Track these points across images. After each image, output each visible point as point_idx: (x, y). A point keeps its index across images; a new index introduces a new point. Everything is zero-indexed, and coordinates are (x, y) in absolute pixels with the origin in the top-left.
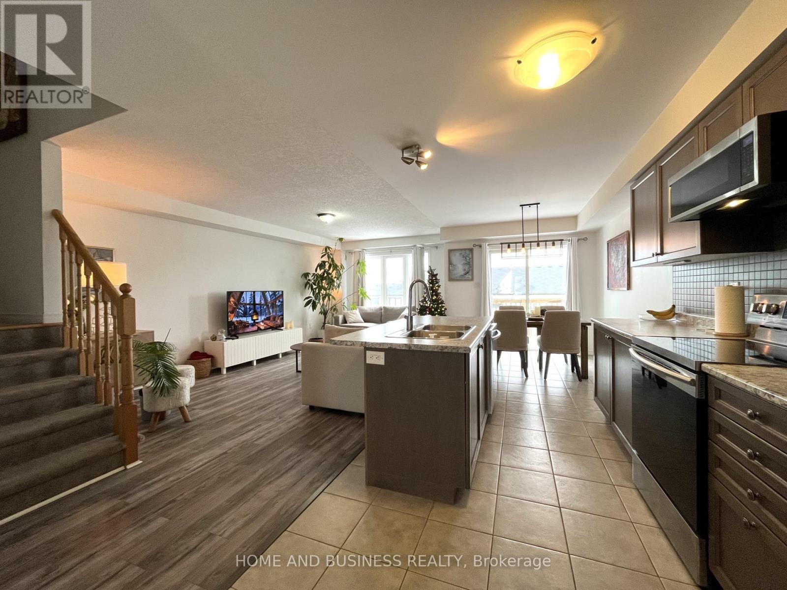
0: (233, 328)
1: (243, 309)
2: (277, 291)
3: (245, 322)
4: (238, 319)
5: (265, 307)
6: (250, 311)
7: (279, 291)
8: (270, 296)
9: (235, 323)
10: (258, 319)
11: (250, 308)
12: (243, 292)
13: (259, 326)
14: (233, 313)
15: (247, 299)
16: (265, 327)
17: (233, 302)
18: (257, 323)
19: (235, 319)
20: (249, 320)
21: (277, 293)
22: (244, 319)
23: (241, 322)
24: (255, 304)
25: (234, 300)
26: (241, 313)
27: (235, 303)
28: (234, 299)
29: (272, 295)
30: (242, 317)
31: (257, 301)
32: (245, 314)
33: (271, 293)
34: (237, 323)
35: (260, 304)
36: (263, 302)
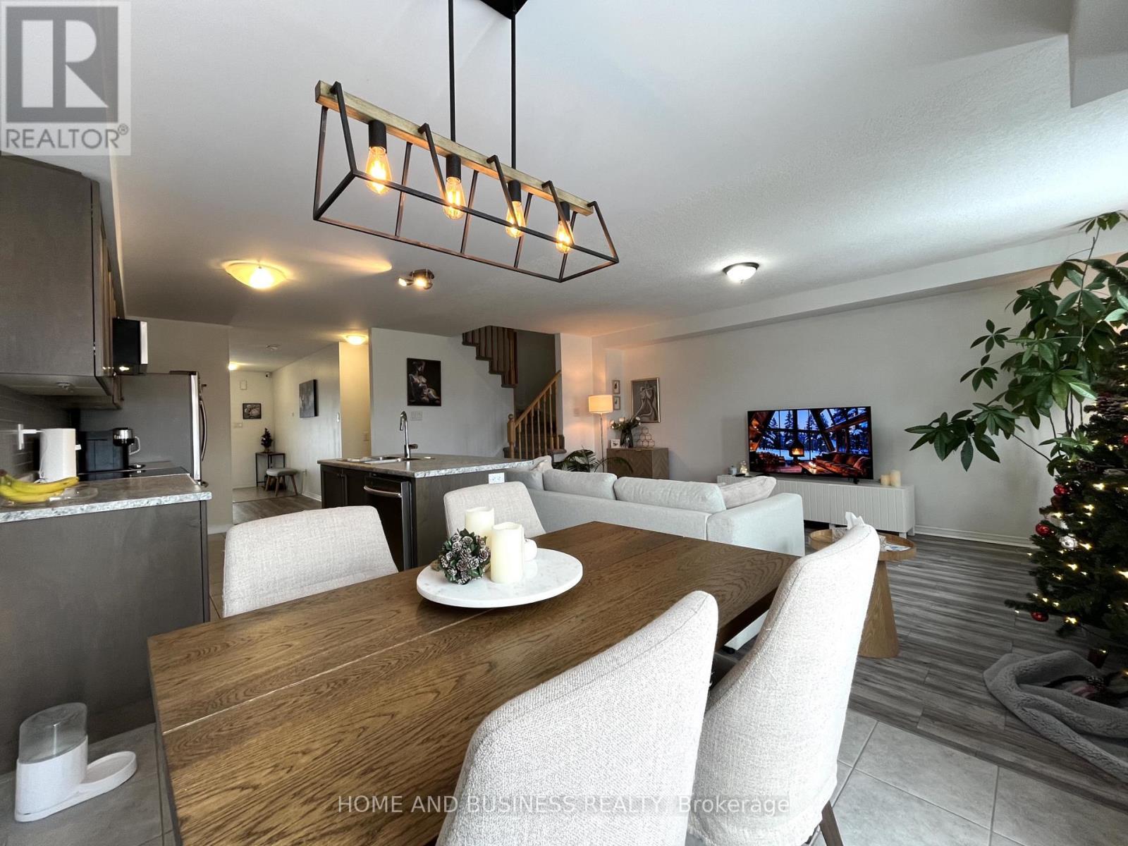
0: (757, 463)
1: (773, 436)
2: (849, 409)
3: (777, 457)
4: (766, 451)
5: (819, 436)
6: (786, 441)
7: (856, 408)
8: (833, 418)
9: (761, 456)
10: (803, 456)
11: (786, 436)
12: (774, 411)
13: (806, 467)
14: (756, 442)
15: (781, 421)
16: (818, 471)
17: (756, 425)
18: (803, 462)
19: (759, 451)
20: (785, 455)
21: (850, 412)
22: (776, 452)
23: (770, 456)
24: (795, 430)
25: (757, 423)
26: (770, 442)
27: (758, 427)
28: (758, 421)
29: (836, 415)
30: (772, 448)
31: (802, 424)
32: (778, 445)
33: (833, 412)
34: (764, 457)
35: (809, 431)
36: (814, 427)
